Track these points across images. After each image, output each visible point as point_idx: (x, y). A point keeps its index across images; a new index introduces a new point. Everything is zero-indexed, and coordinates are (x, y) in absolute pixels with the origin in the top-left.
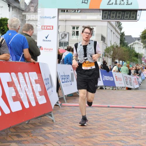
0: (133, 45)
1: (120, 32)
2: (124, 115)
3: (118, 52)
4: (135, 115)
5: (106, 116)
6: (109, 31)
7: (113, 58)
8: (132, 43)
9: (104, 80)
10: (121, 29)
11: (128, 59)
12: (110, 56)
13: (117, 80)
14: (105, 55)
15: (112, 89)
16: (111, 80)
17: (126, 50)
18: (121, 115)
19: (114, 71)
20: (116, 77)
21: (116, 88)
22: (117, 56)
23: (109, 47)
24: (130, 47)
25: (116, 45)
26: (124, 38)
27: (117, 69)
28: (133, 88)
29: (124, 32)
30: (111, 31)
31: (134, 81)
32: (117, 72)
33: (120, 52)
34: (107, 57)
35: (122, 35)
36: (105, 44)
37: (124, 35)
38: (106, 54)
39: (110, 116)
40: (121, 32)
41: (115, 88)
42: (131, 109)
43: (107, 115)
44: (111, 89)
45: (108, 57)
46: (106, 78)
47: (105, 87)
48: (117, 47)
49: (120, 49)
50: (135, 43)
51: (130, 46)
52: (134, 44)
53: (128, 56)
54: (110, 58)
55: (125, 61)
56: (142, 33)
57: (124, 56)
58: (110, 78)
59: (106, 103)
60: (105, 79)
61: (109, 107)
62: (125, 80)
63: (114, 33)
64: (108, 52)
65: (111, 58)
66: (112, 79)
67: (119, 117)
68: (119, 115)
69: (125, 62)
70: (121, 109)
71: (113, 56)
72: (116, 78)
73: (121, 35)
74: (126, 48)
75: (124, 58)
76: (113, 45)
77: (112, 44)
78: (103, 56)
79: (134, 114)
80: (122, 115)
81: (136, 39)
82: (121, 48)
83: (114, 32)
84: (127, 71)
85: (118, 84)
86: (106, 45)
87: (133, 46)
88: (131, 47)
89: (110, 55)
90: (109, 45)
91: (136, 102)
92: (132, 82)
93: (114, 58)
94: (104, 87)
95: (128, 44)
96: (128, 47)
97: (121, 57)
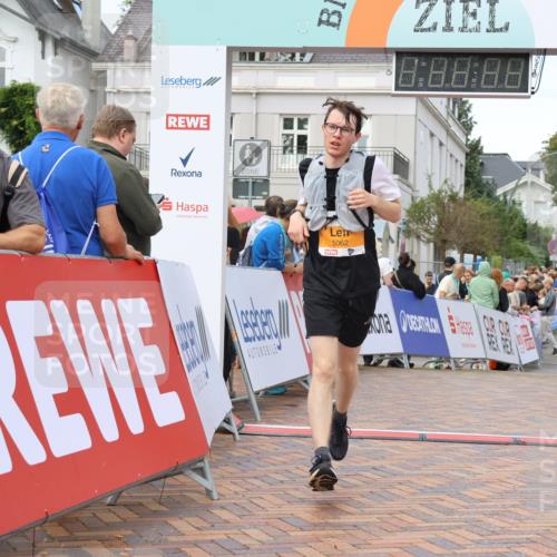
0: (514, 190)
1: (464, 140)
2: (482, 470)
3: (456, 218)
4: (523, 473)
5: (411, 475)
6: (423, 135)
7: (439, 244)
8: (511, 185)
9: (405, 329)
10: (468, 128)
11: (497, 247)
12: (427, 235)
13: (454, 331)
14: (408, 233)
15: (436, 368)
16: (431, 331)
17: (489, 214)
18: (468, 473)
19: (444, 295)
20: (450, 318)
21: (452, 365)
22: (453, 235)
23: (422, 201)
24: (501, 198)
25: (452, 191)
26: (482, 164)
27: (455, 289)
28: (517, 362)
29: (479, 141)
30: (432, 135)
31: (518, 336)
32: (455, 297)
33: (466, 218)
34: (415, 240)
35: (474, 150)
36: (409, 186)
37: (480, 153)
38: (413, 226)
39: (427, 476)
40: (468, 140)
41: (445, 365)
42: (509, 449)
43: (416, 472)
44: (432, 366)
45: (418, 237)
46: (414, 323)
47: (409, 357)
48: (453, 198)
49: (463, 208)
50: (521, 182)
51: (505, 194)
52: (517, 187)
53: (495, 237)
54: (428, 241)
55: (484, 256)
56: (547, 145)
57: (480, 237)
58: (427, 324)
59: (413, 423)
60: (408, 328)
61: (423, 439)
62: (485, 332)
63: (441, 144)
64: (420, 220)
65: (432, 245)
66: (437, 326)
67: (463, 478)
68: (462, 471)
69: (483, 259)
70: (471, 449)
71: (437, 234)
72: (452, 324)
73: (468, 150)
74: (488, 204)
75: (482, 243)
76: (440, 192)
77: (436, 188)
78: (401, 235)
79: (520, 468)
80: (474, 474)
81: (524, 166)
82: (468, 203)
83: (444, 141)
84: (492, 294)
85: (458, 347)
86: (410, 190)
87: (516, 197)
88: (508, 198)
89: (426, 231)
90: (423, 193)
91: (528, 419)
92: (513, 338)
93: (444, 241)
94: (405, 361)
95: (497, 186)
96: (497, 199)
97: (468, 240)
